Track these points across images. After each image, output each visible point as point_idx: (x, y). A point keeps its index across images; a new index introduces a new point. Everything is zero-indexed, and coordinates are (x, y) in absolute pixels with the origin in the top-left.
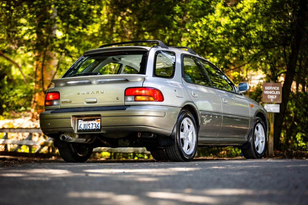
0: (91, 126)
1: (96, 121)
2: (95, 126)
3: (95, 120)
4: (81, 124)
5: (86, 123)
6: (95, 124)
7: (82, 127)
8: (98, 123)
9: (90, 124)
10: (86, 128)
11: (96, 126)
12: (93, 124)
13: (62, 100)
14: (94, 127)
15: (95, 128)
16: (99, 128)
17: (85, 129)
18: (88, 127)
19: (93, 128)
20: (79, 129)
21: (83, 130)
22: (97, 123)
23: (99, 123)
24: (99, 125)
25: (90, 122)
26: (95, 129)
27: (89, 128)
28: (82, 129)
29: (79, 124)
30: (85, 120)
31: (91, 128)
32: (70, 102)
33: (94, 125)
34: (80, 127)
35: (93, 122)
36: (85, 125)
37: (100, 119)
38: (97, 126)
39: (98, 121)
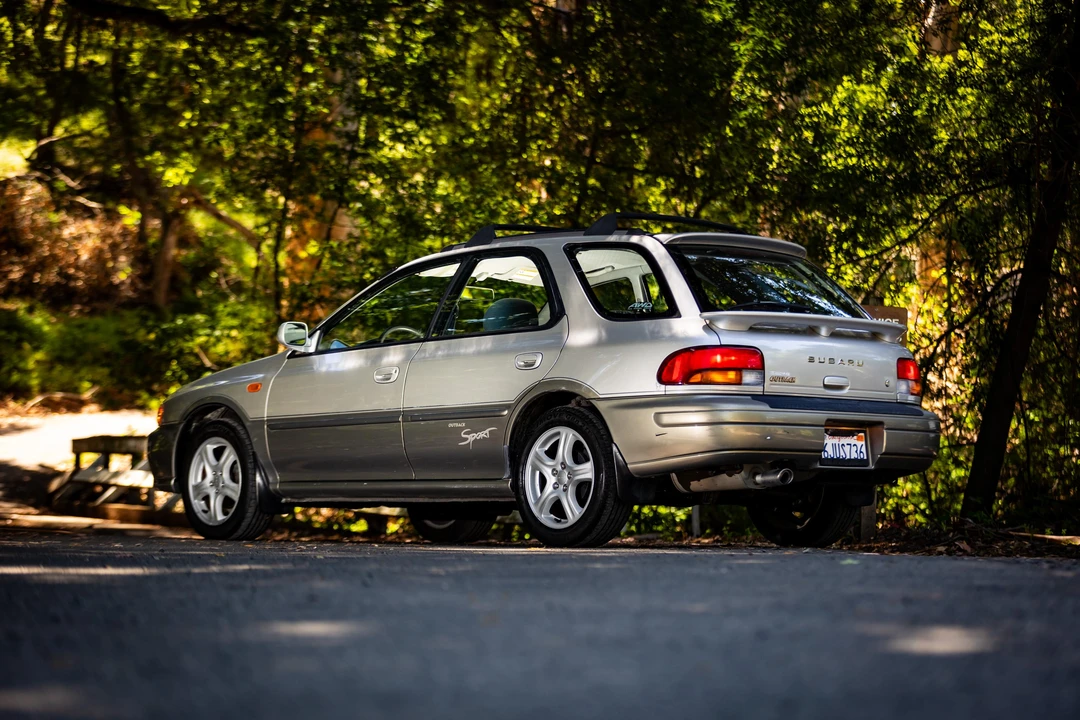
0: (847, 448)
1: (855, 437)
2: (856, 452)
3: (852, 436)
4: (827, 444)
5: (836, 440)
6: (855, 447)
7: (830, 451)
9: (846, 445)
10: (838, 456)
11: (858, 452)
12: (850, 445)
13: (770, 372)
14: (854, 456)
16: (865, 458)
17: (835, 457)
18: (842, 454)
19: (852, 457)
20: (823, 457)
21: (832, 459)
22: (859, 443)
23: (862, 445)
24: (864, 450)
25: (845, 440)
26: (856, 459)
27: (844, 456)
28: (829, 457)
30: (834, 434)
31: (848, 457)
32: (792, 381)
33: (853, 448)
34: (825, 451)
35: (851, 441)
36: (834, 446)
37: (862, 434)
38: (861, 452)
39: (859, 439)
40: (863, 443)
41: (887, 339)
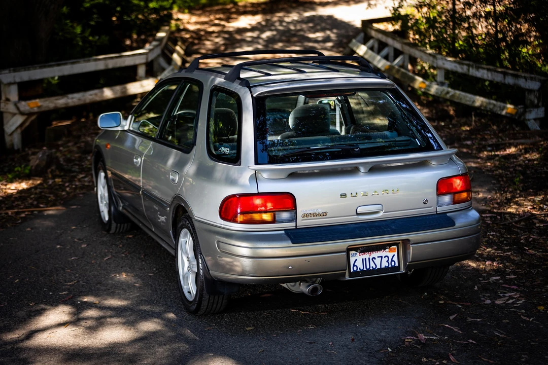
0: (378, 261)
1: (387, 250)
2: (387, 261)
3: (385, 250)
4: (356, 260)
5: (367, 256)
6: (387, 258)
7: (360, 265)
8: (392, 254)
9: (376, 258)
10: (368, 267)
11: (390, 261)
12: (382, 257)
14: (385, 264)
15: (387, 266)
16: (397, 265)
17: (365, 269)
18: (372, 265)
19: (383, 266)
20: (352, 271)
21: (362, 271)
22: (390, 255)
23: (394, 255)
24: (395, 259)
25: (375, 254)
27: (374, 267)
28: (359, 270)
29: (352, 260)
30: (364, 251)
31: (378, 267)
32: (324, 214)
33: (384, 259)
34: (354, 266)
35: (382, 253)
36: (364, 261)
37: (395, 247)
38: (392, 261)
39: (391, 251)
40: (396, 253)
41: (434, 163)
